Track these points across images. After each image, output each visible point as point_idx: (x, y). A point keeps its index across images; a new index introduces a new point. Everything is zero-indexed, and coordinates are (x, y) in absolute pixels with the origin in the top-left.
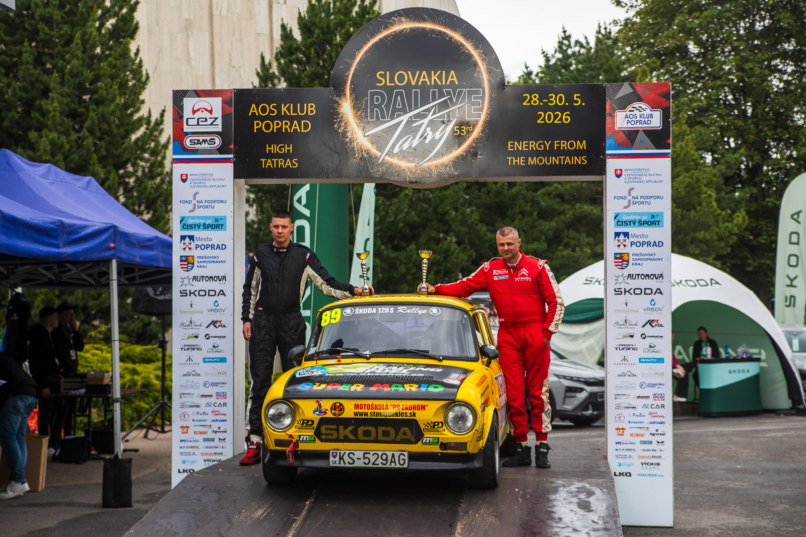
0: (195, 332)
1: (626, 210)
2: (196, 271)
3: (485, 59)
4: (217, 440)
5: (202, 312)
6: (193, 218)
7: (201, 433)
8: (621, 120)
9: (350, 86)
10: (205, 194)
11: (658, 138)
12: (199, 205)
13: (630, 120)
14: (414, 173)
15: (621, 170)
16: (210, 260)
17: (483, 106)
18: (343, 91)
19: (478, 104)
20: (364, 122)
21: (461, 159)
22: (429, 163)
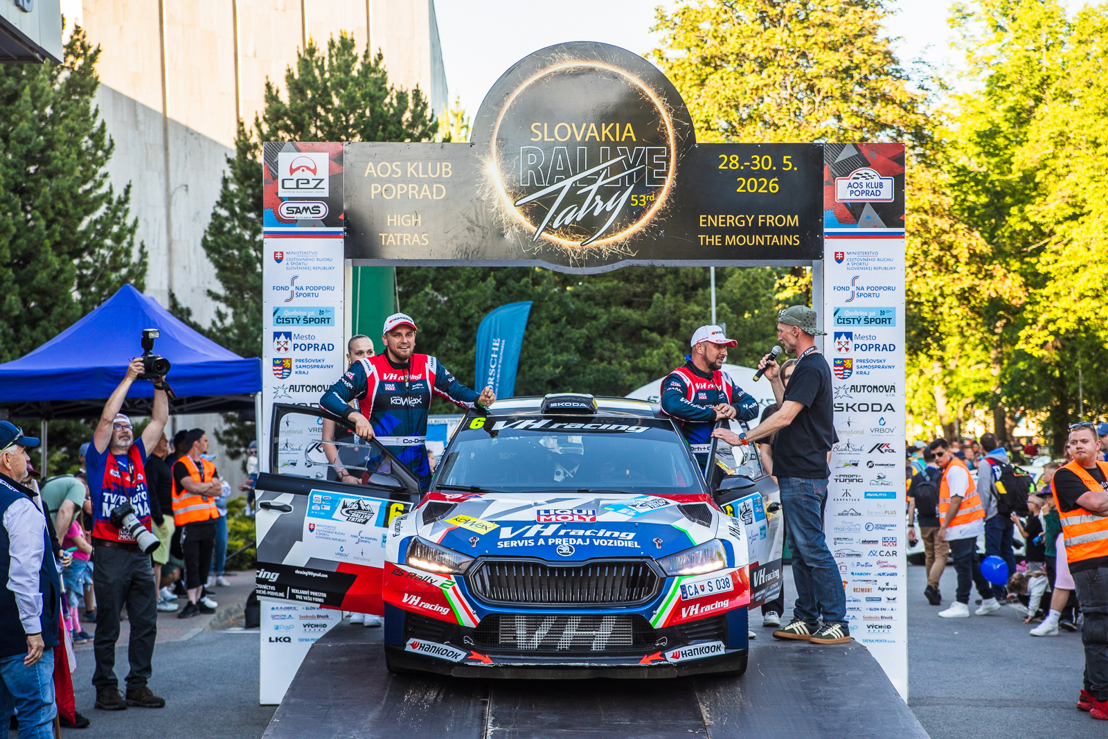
0: (293, 458)
1: (849, 305)
2: (294, 379)
3: (671, 110)
6: (291, 309)
8: (843, 190)
9: (497, 142)
10: (306, 279)
11: (889, 213)
12: (299, 292)
13: (854, 190)
14: (580, 254)
15: (843, 253)
16: (312, 364)
17: (668, 169)
18: (488, 147)
19: (661, 166)
20: (515, 187)
21: (640, 237)
22: (598, 242)
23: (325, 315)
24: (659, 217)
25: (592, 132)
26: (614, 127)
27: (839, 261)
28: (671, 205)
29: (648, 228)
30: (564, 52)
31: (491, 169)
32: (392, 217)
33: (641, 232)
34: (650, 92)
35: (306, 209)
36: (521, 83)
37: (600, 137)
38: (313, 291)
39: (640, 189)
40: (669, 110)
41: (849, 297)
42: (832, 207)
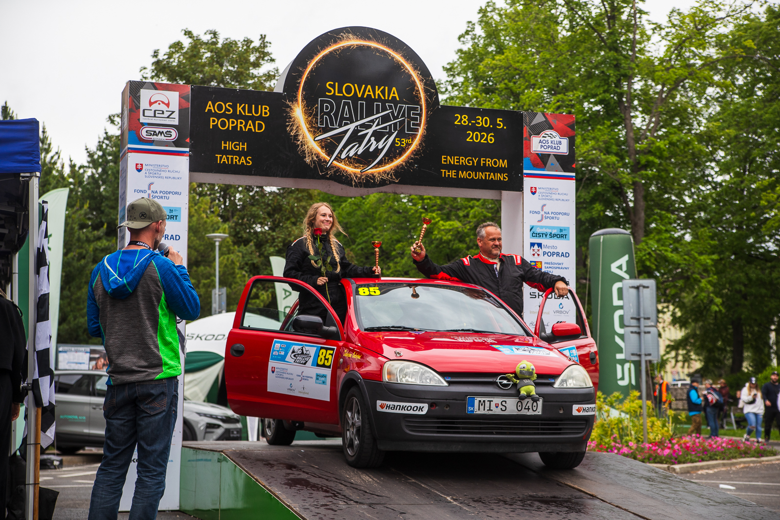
1: (540, 224)
3: (423, 80)
8: (537, 144)
9: (302, 93)
10: (160, 185)
11: (566, 162)
13: (543, 145)
14: (360, 178)
15: (535, 188)
17: (420, 121)
18: (296, 97)
19: (416, 119)
20: (315, 127)
21: (401, 168)
22: (373, 170)
23: (174, 214)
24: (414, 155)
25: (369, 91)
26: (384, 89)
27: (534, 193)
28: (423, 147)
29: (407, 162)
30: (349, 33)
31: (298, 112)
32: (225, 143)
33: (402, 165)
34: (408, 67)
35: (161, 133)
36: (319, 52)
37: (375, 96)
38: (165, 194)
39: (401, 135)
40: (421, 80)
42: (529, 155)
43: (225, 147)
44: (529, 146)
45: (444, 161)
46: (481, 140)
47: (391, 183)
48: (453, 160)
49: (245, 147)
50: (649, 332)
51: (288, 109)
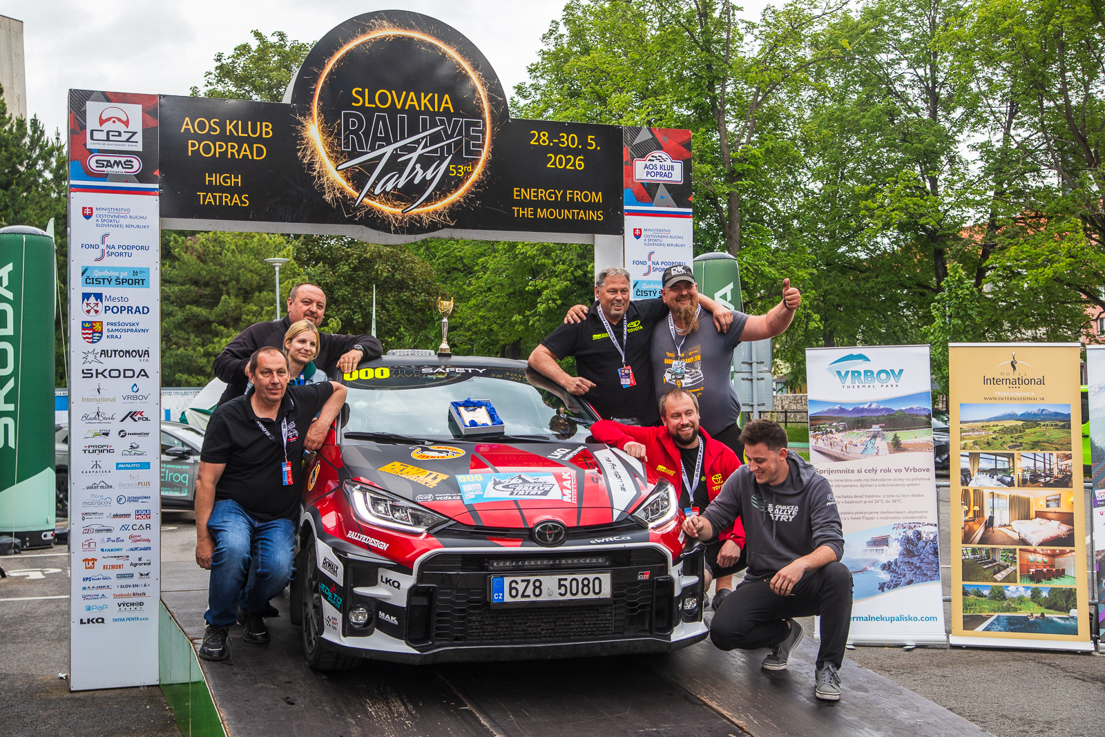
0: (105, 427)
1: (646, 278)
2: (105, 343)
3: (486, 84)
4: (137, 576)
5: (114, 400)
6: (102, 269)
7: (113, 567)
8: (641, 171)
9: (319, 104)
10: (117, 237)
11: (680, 194)
12: (109, 251)
13: (650, 171)
14: (401, 222)
15: (640, 230)
16: (125, 327)
17: (484, 141)
18: (309, 109)
19: (477, 138)
20: (337, 152)
21: (458, 206)
22: (420, 210)
23: (139, 277)
24: (476, 188)
25: (412, 100)
26: (433, 96)
27: (638, 237)
28: (487, 177)
29: (466, 198)
30: (383, 19)
31: (313, 131)
32: (210, 176)
33: (459, 201)
34: (466, 66)
35: (118, 163)
36: (341, 46)
37: (420, 107)
38: (126, 251)
39: (457, 160)
40: (484, 85)
41: (646, 271)
42: (631, 186)
43: (211, 182)
44: (631, 173)
45: (517, 196)
46: (566, 165)
47: (444, 226)
48: (529, 194)
49: (239, 180)
50: (763, 379)
51: (299, 127)
